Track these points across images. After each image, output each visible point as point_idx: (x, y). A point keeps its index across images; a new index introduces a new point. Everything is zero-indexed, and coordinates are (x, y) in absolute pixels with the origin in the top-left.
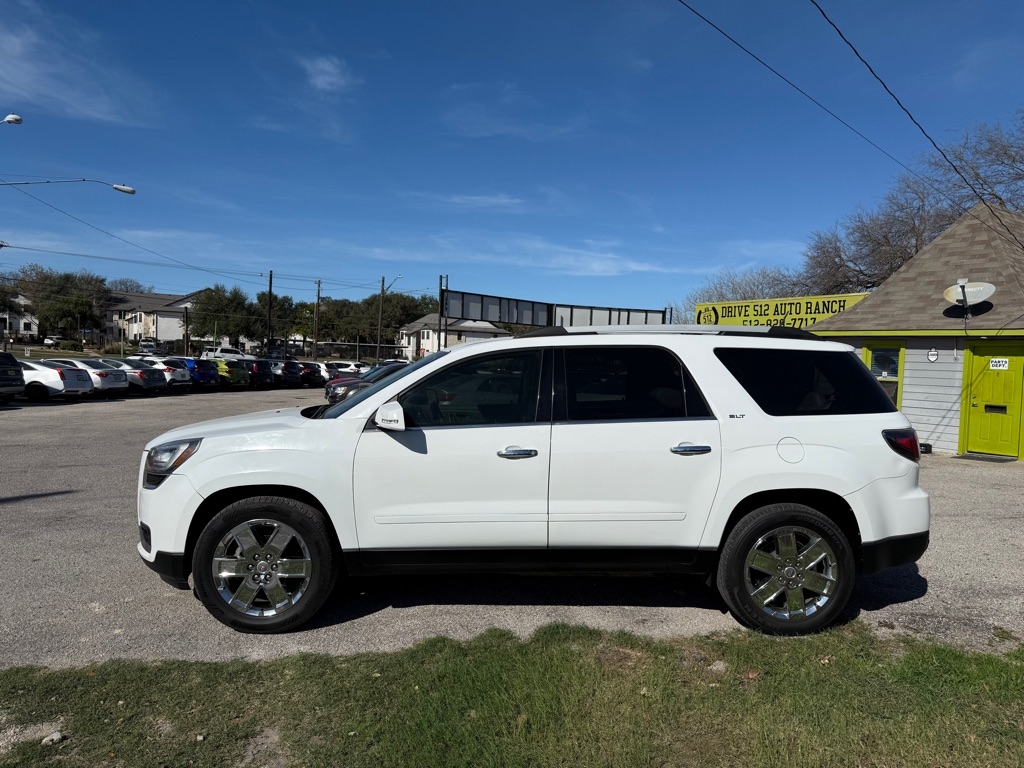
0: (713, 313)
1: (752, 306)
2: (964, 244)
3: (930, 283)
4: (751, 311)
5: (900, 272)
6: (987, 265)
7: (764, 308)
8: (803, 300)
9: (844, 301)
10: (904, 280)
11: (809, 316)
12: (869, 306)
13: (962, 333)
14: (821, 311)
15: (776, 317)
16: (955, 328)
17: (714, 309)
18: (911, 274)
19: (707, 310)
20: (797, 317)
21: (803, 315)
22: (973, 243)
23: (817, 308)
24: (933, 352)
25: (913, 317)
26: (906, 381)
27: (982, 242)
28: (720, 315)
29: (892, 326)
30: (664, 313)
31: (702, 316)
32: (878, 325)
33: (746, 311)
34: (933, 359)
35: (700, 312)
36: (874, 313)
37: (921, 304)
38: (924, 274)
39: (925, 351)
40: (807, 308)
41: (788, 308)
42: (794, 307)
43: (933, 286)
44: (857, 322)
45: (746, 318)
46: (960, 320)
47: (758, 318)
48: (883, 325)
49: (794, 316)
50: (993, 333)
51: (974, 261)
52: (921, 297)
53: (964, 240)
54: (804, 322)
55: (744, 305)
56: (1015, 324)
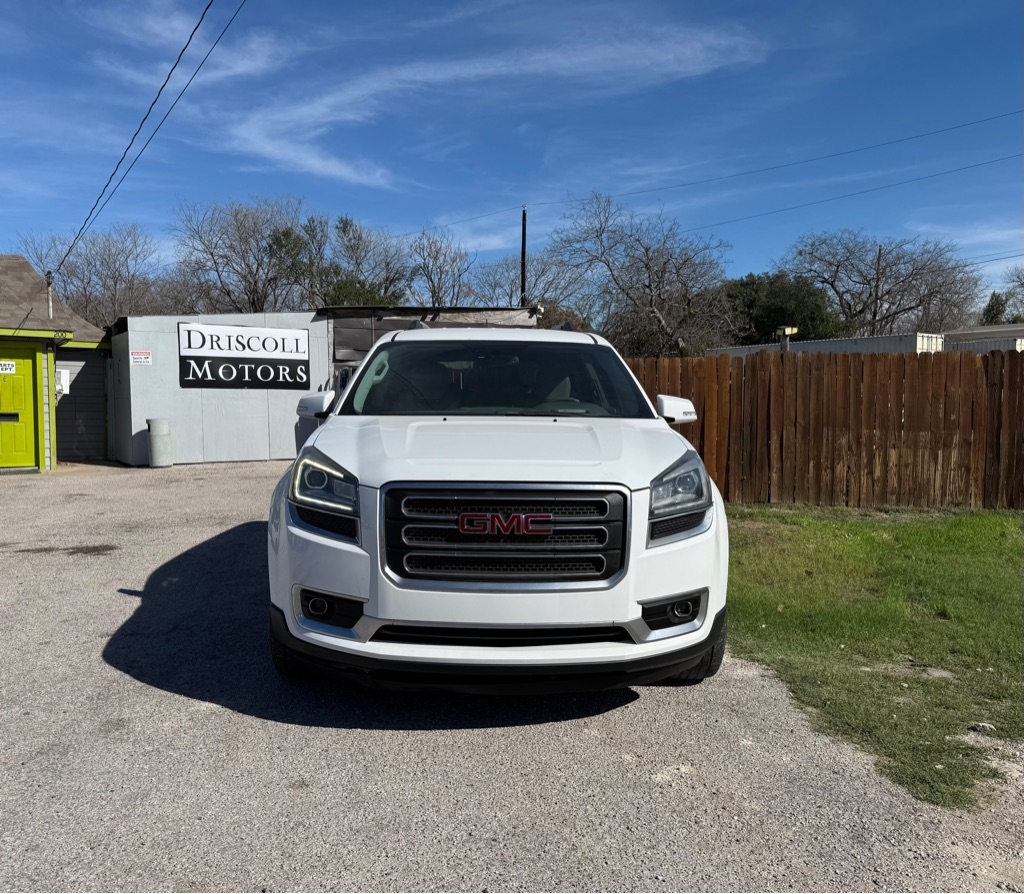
50: (11, 332)
56: (28, 324)
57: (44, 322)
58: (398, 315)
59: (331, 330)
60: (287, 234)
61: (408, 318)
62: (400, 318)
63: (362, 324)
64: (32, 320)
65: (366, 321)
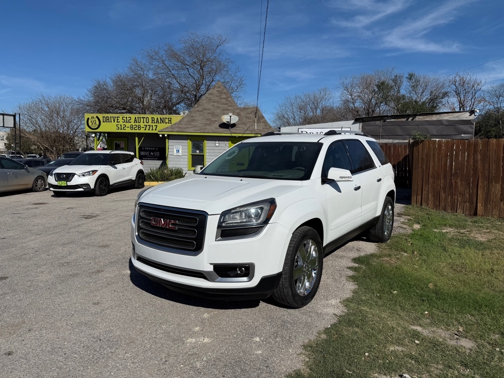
0: (97, 119)
1: (121, 117)
2: (217, 98)
3: (209, 113)
4: (120, 120)
5: (195, 108)
6: (229, 108)
7: (128, 119)
8: (150, 116)
9: (171, 118)
10: (198, 111)
11: (154, 124)
12: (187, 122)
13: (230, 135)
14: (160, 122)
15: (136, 124)
16: (226, 133)
17: (97, 117)
18: (200, 108)
19: (93, 117)
20: (147, 124)
21: (150, 123)
22: (221, 98)
23: (157, 121)
24: (217, 142)
25: (208, 127)
26: (207, 154)
27: (224, 98)
28: (102, 121)
29: (202, 131)
30: (14, 116)
31: (90, 121)
32: (195, 130)
33: (118, 120)
34: (217, 145)
35: (88, 119)
36: (190, 125)
37: (209, 122)
38: (205, 109)
39: (214, 142)
40: (152, 120)
41: (142, 119)
42: (145, 119)
43: (211, 115)
44: (185, 128)
45: (118, 123)
46: (227, 130)
47: (125, 123)
48: (198, 130)
49: (145, 124)
50: (240, 135)
51: (224, 106)
52: (207, 119)
53: (217, 96)
54: (151, 127)
55: (116, 116)
56: (247, 132)
57: (252, 131)
58: (394, 119)
59: (361, 127)
60: (383, 83)
61: (399, 120)
62: (395, 120)
63: (376, 124)
64: (249, 130)
65: (378, 122)
